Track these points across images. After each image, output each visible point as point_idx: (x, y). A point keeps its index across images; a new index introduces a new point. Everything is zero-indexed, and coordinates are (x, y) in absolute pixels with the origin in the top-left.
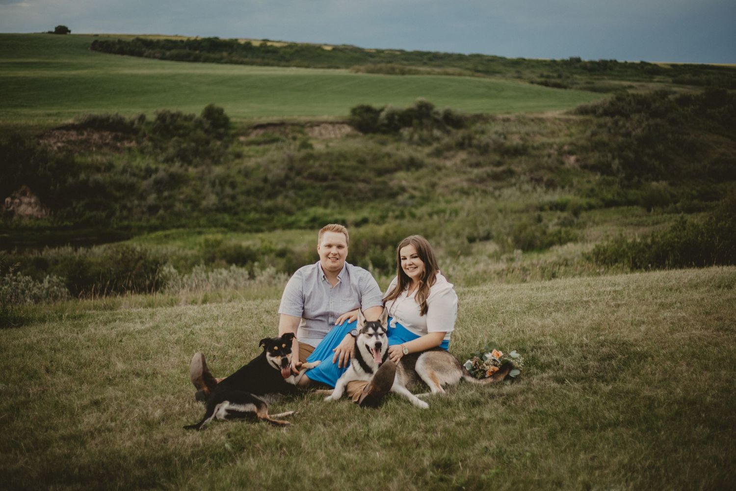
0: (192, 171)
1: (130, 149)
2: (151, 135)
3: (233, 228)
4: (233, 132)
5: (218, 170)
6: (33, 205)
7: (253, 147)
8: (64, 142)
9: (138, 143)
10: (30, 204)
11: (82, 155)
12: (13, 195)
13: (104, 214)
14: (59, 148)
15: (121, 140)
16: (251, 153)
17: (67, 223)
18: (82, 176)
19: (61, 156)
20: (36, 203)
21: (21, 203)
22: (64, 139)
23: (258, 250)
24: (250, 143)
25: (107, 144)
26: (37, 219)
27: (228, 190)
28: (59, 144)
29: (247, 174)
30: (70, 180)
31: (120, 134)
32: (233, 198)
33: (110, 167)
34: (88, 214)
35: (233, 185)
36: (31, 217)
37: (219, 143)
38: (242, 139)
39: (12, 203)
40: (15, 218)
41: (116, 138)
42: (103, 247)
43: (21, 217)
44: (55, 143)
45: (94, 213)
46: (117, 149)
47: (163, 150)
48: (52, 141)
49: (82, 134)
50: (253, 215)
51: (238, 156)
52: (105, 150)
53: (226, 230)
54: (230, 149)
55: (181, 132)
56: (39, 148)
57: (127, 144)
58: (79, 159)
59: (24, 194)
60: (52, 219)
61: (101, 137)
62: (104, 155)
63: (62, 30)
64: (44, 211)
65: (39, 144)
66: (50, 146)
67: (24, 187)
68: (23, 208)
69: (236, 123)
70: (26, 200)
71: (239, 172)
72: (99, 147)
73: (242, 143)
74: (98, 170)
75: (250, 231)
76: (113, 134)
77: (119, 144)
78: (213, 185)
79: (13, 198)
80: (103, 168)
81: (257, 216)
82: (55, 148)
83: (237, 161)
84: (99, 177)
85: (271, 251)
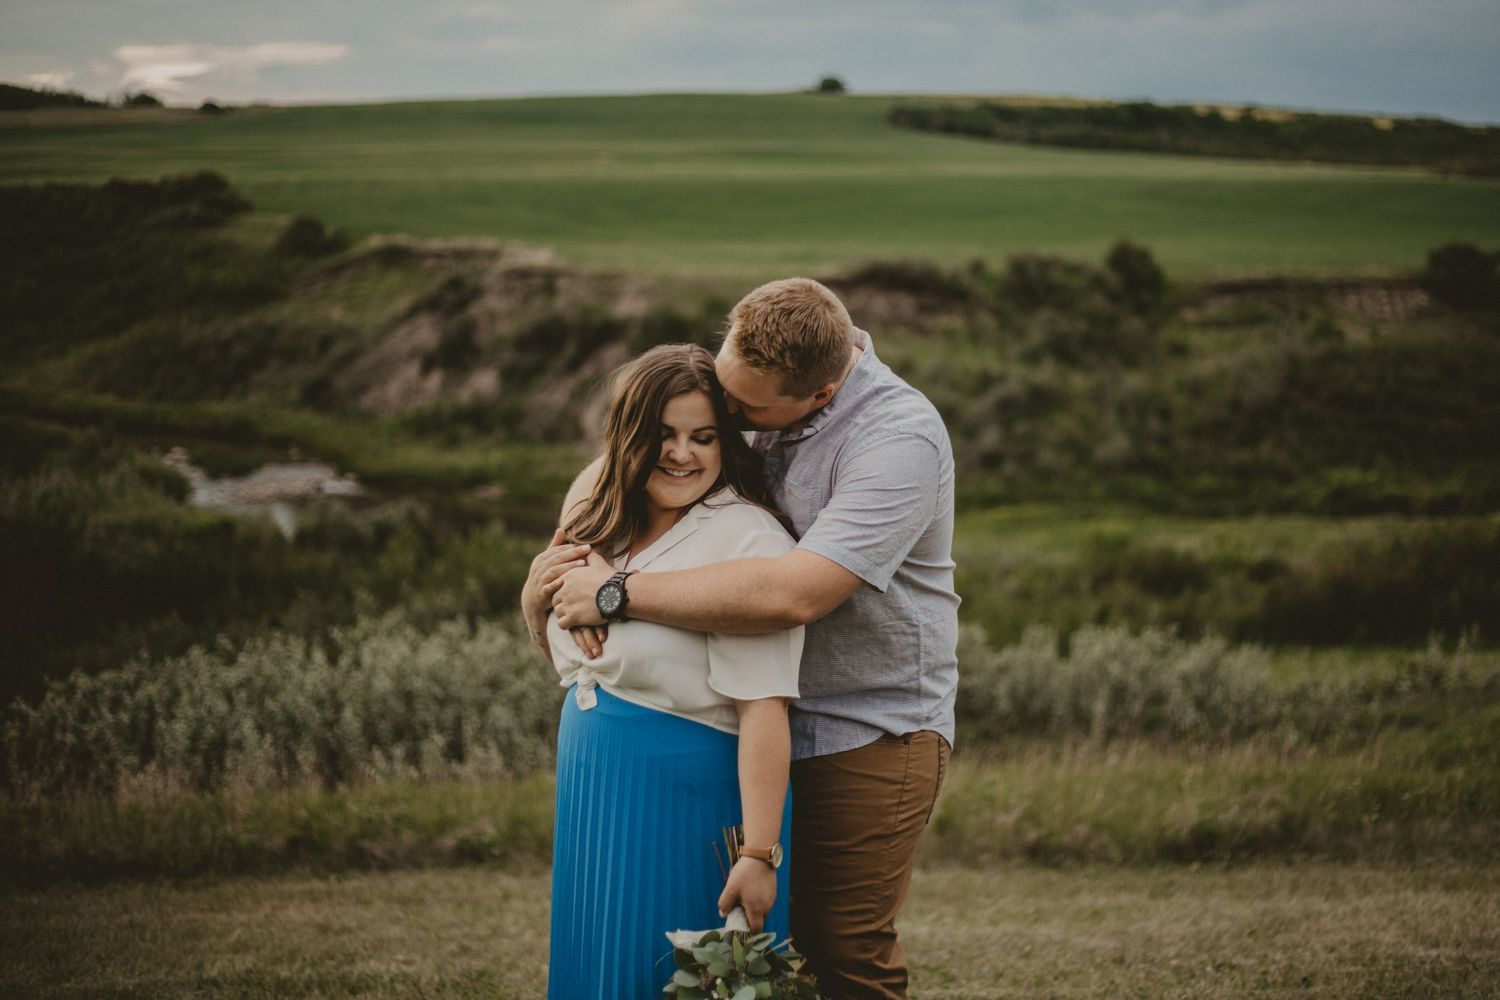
1: (948, 332)
2: (995, 303)
3: (1160, 507)
4: (1169, 299)
5: (1134, 381)
7: (1214, 334)
9: (968, 319)
15: (933, 312)
16: (1208, 347)
24: (1205, 325)
27: (1154, 425)
31: (931, 300)
35: (1165, 414)
37: (1138, 323)
38: (1190, 315)
41: (922, 309)
53: (1143, 510)
54: (1163, 336)
55: (1059, 297)
57: (942, 322)
61: (892, 306)
69: (1176, 280)
71: (1181, 386)
73: (1188, 325)
75: (1198, 516)
76: (917, 299)
77: (927, 321)
83: (1176, 362)
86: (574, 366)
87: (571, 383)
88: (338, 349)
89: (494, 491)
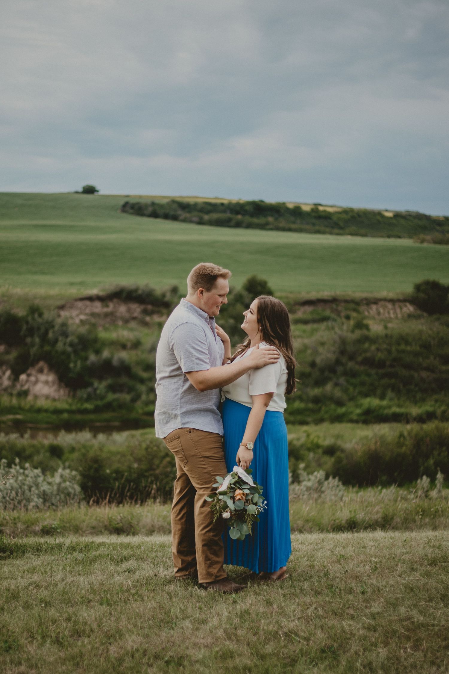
6: (51, 384)
7: (301, 326)
8: (86, 314)
10: (46, 383)
11: (106, 329)
12: (29, 371)
13: (128, 397)
14: (82, 321)
15: (150, 313)
16: (298, 333)
17: (88, 406)
18: (106, 354)
19: (83, 330)
20: (54, 383)
21: (36, 382)
22: (87, 311)
23: (302, 446)
25: (134, 318)
26: (54, 400)
28: (83, 317)
30: (93, 358)
31: (149, 307)
33: (137, 344)
34: (111, 397)
36: (47, 397)
39: (27, 381)
40: (30, 398)
41: (145, 312)
42: (125, 434)
43: (36, 397)
44: (78, 315)
45: (117, 396)
46: (146, 324)
48: (74, 313)
49: (107, 306)
52: (133, 324)
56: (59, 321)
58: (102, 334)
59: (41, 371)
60: (70, 401)
61: (129, 310)
62: (131, 330)
63: (90, 190)
64: (62, 391)
65: (59, 316)
66: (72, 318)
67: (41, 364)
68: (39, 387)
70: (43, 378)
72: (126, 321)
74: (124, 347)
76: (143, 307)
77: (148, 319)
79: (29, 375)
80: (129, 345)
81: (302, 405)
82: (77, 321)
84: (124, 355)
85: (318, 446)
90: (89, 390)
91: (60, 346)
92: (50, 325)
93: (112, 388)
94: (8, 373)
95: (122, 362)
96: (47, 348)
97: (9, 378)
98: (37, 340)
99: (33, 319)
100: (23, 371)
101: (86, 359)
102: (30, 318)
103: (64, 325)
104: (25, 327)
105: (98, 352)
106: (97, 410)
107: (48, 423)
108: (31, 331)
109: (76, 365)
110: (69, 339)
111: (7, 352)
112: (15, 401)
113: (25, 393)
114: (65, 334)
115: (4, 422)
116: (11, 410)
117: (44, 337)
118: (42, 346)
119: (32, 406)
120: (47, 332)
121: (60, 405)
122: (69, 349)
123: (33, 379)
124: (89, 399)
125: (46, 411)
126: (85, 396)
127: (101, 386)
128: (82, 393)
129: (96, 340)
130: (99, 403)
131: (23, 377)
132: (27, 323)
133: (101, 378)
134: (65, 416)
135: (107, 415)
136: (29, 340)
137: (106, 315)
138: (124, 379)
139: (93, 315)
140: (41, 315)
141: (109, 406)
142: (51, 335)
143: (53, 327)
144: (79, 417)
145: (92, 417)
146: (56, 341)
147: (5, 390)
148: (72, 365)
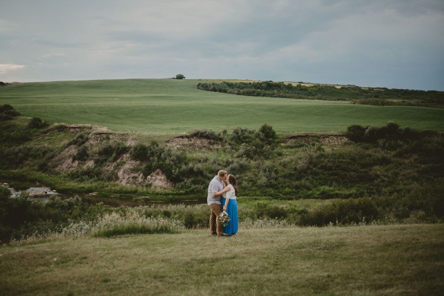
0: (253, 163)
1: (217, 150)
2: (230, 141)
3: (275, 197)
4: (277, 140)
5: (268, 163)
6: (163, 180)
7: (289, 150)
8: (180, 145)
9: (223, 146)
10: (161, 180)
11: (190, 152)
12: (152, 174)
13: (202, 187)
14: (178, 148)
15: (213, 144)
16: (287, 153)
17: (181, 191)
18: (191, 165)
19: (179, 153)
22: (180, 143)
24: (287, 147)
25: (204, 147)
26: (165, 189)
27: (273, 174)
28: (178, 146)
29: (284, 165)
31: (212, 141)
32: (276, 179)
33: (206, 160)
34: (193, 186)
35: (276, 172)
36: (161, 187)
37: (269, 147)
38: (282, 144)
39: (151, 179)
40: (152, 187)
41: (210, 143)
43: (155, 187)
44: (176, 146)
45: (197, 186)
46: (210, 149)
47: (237, 150)
48: (174, 144)
49: (191, 141)
50: (287, 190)
51: (280, 154)
52: (204, 150)
53: (271, 198)
54: (275, 151)
55: (247, 140)
56: (167, 148)
57: (216, 147)
58: (189, 155)
59: (158, 174)
60: (173, 189)
61: (202, 143)
62: (203, 153)
63: (180, 77)
64: (168, 184)
65: (167, 146)
66: (173, 147)
67: (158, 170)
68: (157, 181)
69: (279, 135)
70: (159, 177)
71: (280, 164)
72: (200, 148)
73: (282, 147)
74: (200, 161)
75: (285, 199)
76: (209, 141)
77: (211, 147)
78: (265, 171)
79: (152, 176)
80: (202, 160)
81: (290, 190)
82: (176, 148)
83: (279, 157)
84: (200, 165)
86: (115, 159)
87: (115, 164)
88: (49, 155)
89: (94, 194)
90: (182, 183)
91: (167, 161)
92: (162, 151)
93: (194, 182)
94: (141, 175)
95: (199, 169)
96: (161, 162)
97: (142, 178)
98: (156, 158)
99: (154, 147)
100: (149, 174)
101: (181, 168)
102: (152, 147)
103: (169, 150)
104: (149, 152)
105: (186, 164)
106: (186, 193)
107: (162, 200)
108: (153, 154)
109: (175, 172)
110: (172, 158)
111: (141, 165)
112: (145, 189)
113: (150, 185)
114: (170, 155)
115: (140, 200)
116: (143, 194)
117: (159, 157)
118: (158, 162)
119: (153, 192)
120: (161, 154)
121: (167, 191)
122: (172, 163)
123: (154, 178)
124: (182, 188)
125: (161, 194)
126: (180, 186)
127: (188, 181)
128: (179, 185)
129: (185, 158)
130: (188, 190)
131: (149, 177)
132: (151, 149)
133: (188, 177)
134: (171, 196)
135: (191, 196)
136: (151, 158)
137: (190, 145)
138: (200, 178)
139: (183, 145)
140: (157, 146)
141: (192, 191)
142: (162, 155)
143: (164, 152)
144: (177, 197)
145: (184, 197)
146: (166, 159)
147: (140, 184)
148: (173, 171)
